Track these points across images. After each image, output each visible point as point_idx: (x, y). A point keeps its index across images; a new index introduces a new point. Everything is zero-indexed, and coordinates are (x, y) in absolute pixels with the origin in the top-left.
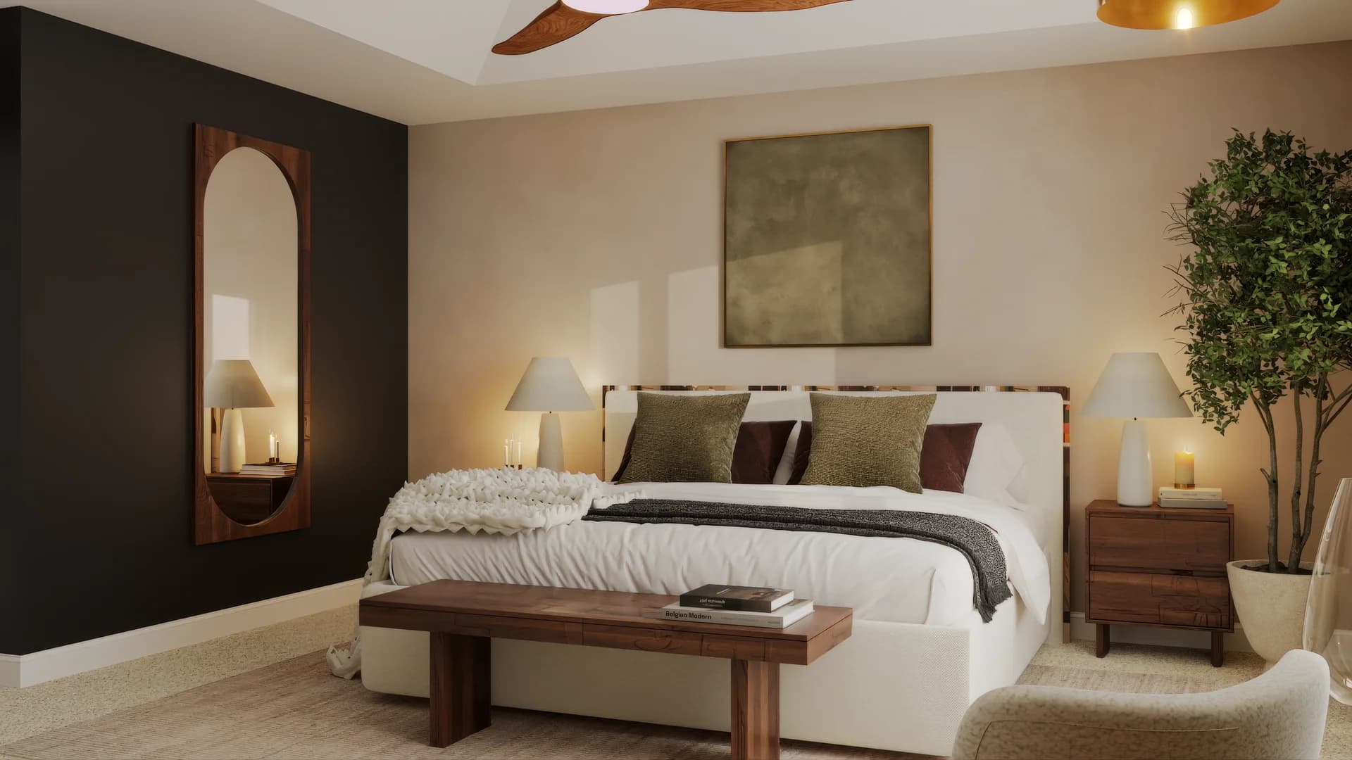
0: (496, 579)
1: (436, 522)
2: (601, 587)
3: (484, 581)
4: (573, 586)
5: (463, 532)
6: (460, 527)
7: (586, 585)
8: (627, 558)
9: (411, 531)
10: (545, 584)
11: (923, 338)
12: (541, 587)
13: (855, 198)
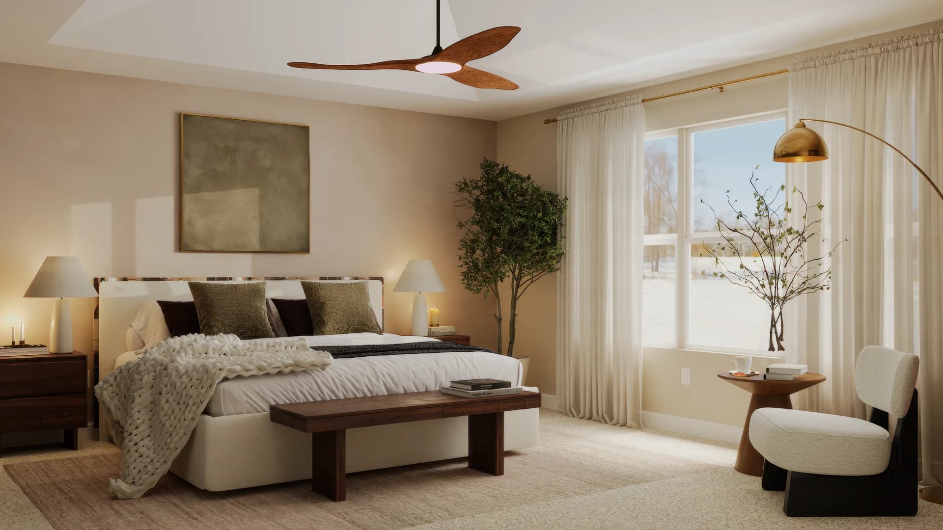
0: (302, 399)
1: (260, 368)
2: (369, 395)
3: (293, 402)
4: (352, 396)
5: (280, 373)
6: (277, 370)
7: (360, 395)
8: (381, 376)
9: (239, 377)
10: (334, 398)
11: (305, 249)
12: (332, 400)
13: (267, 163)
